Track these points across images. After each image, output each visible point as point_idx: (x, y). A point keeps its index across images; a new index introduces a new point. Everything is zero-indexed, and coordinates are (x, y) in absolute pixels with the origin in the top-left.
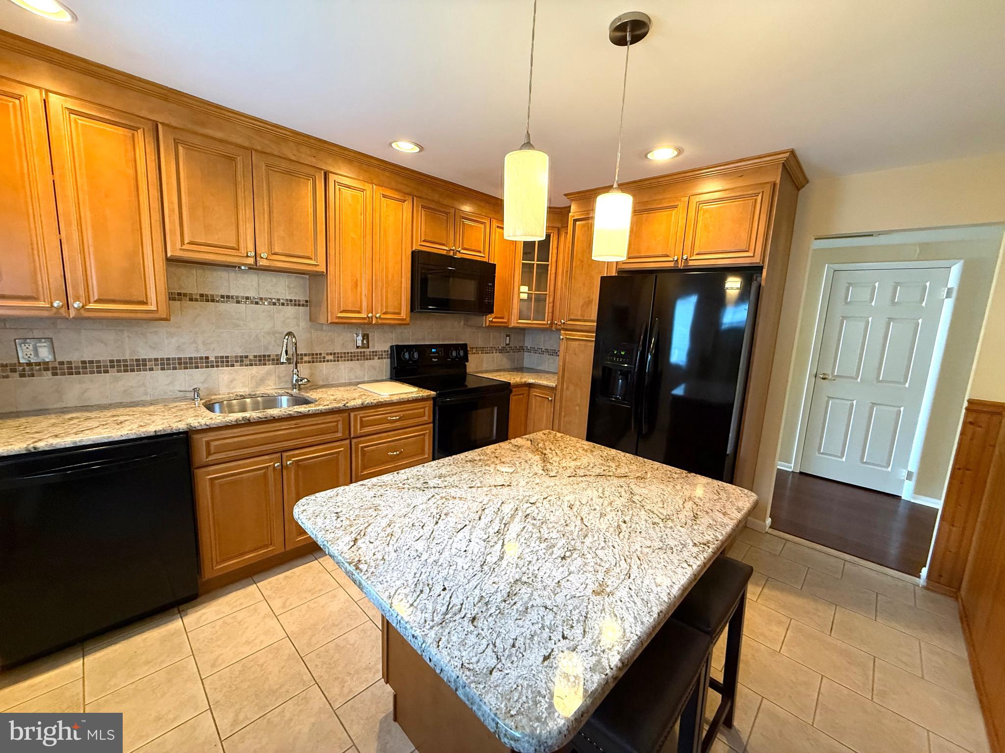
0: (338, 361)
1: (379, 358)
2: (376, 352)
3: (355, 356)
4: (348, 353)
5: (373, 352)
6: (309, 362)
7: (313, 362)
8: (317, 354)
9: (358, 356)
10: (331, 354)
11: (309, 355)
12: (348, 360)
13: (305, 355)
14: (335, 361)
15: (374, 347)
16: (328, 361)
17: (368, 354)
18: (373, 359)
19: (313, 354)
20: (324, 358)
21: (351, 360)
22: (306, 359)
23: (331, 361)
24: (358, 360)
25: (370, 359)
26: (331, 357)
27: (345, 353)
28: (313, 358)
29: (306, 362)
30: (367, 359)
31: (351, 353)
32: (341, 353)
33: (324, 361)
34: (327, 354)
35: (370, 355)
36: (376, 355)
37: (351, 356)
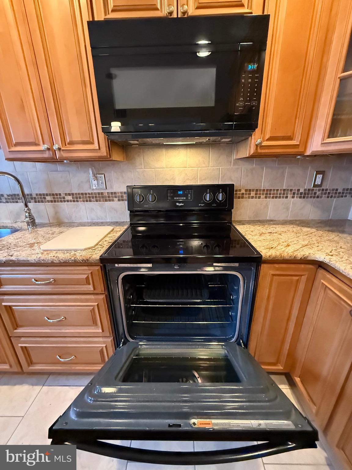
0: (77, 201)
1: (119, 200)
2: (115, 193)
3: (93, 197)
4: (86, 194)
5: (112, 193)
6: (52, 201)
7: (55, 202)
8: (57, 195)
9: (96, 197)
10: (69, 194)
11: (50, 195)
12: (87, 201)
13: (47, 195)
14: (74, 201)
15: (112, 187)
16: (68, 201)
17: (107, 195)
18: (113, 200)
19: (53, 195)
20: (64, 198)
21: (90, 201)
22: (48, 198)
23: (71, 201)
24: (97, 201)
25: (110, 201)
26: (70, 198)
27: (82, 194)
28: (54, 198)
29: (48, 201)
30: (106, 201)
31: (89, 194)
32: (79, 194)
33: (65, 201)
34: (66, 194)
35: (109, 197)
36: (116, 197)
37: (89, 197)
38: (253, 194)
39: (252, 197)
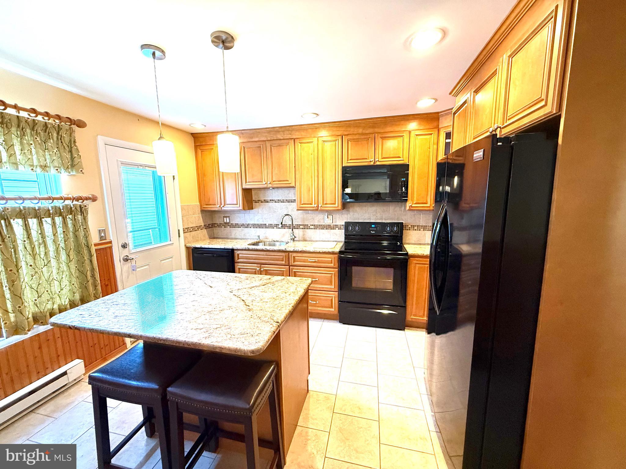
0: (316, 229)
1: (339, 229)
2: (337, 225)
3: (325, 227)
4: (321, 225)
5: (335, 225)
6: (303, 229)
7: (304, 229)
8: (306, 225)
9: (326, 227)
10: (313, 225)
11: (302, 225)
12: (321, 229)
13: (301, 225)
14: (314, 229)
15: (336, 222)
16: (311, 229)
17: (332, 226)
18: (335, 229)
19: (304, 225)
20: (309, 227)
21: (323, 229)
22: (301, 227)
23: (313, 229)
24: (326, 229)
25: (333, 229)
26: (312, 227)
27: (319, 225)
28: (304, 227)
29: (301, 228)
30: (332, 229)
31: (323, 225)
32: (318, 225)
33: (309, 229)
34: (311, 225)
35: (333, 227)
36: (337, 227)
37: (323, 227)
38: (416, 228)
39: (416, 230)
